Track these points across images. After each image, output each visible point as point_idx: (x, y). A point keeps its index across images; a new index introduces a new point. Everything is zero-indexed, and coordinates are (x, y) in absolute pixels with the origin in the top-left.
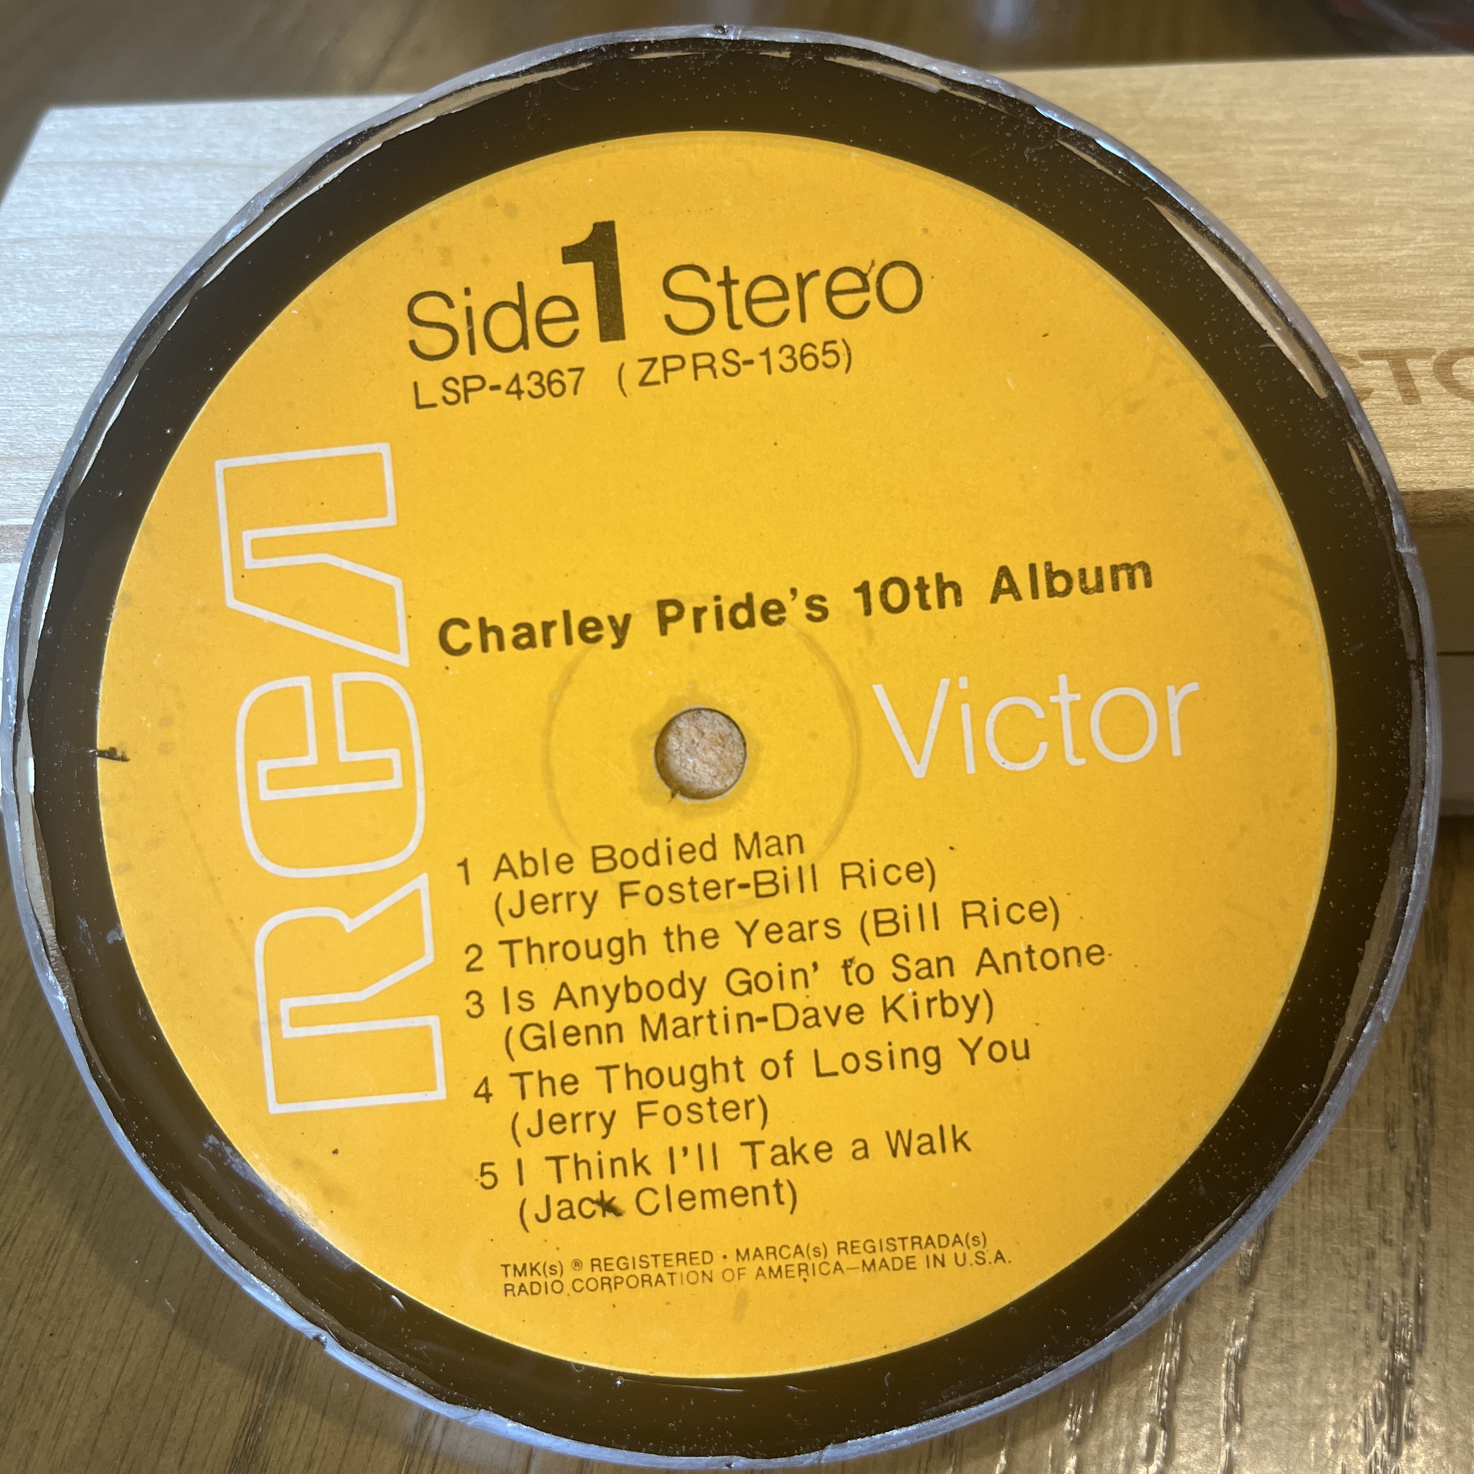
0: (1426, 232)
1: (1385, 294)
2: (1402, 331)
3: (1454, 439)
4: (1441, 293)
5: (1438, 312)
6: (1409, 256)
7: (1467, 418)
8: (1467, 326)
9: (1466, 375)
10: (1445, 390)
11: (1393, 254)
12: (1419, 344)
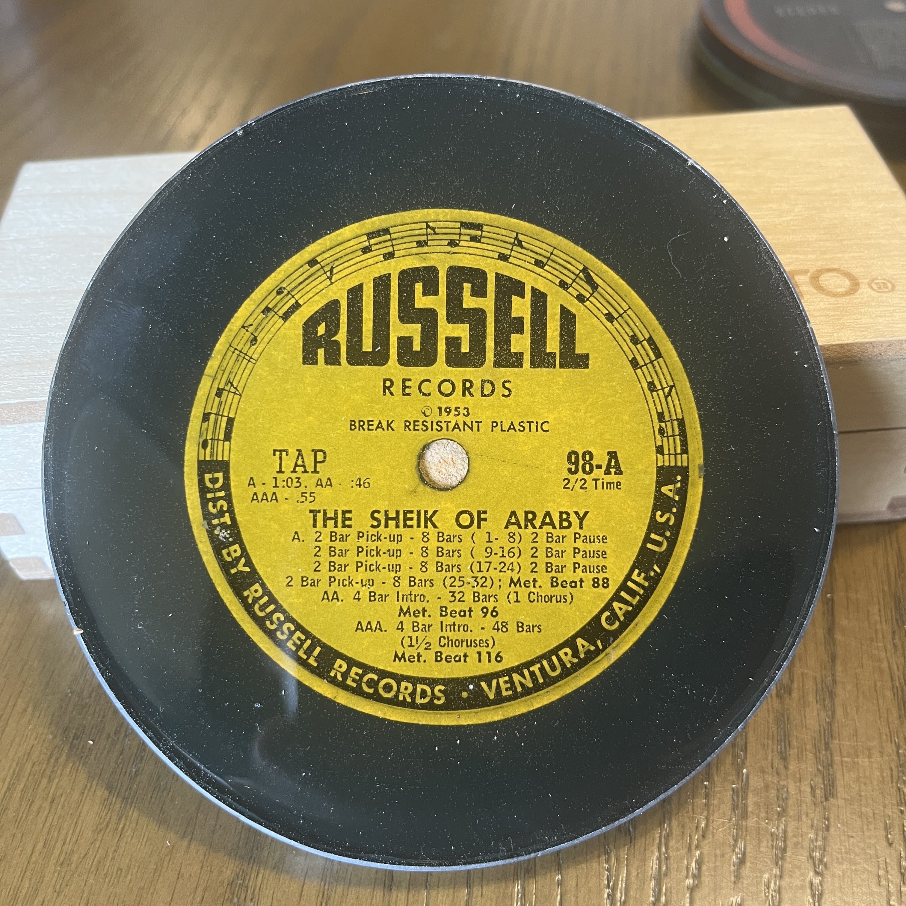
0: (800, 206)
1: (781, 241)
2: (791, 260)
3: (822, 318)
4: (810, 239)
5: (809, 249)
6: (791, 220)
7: (829, 306)
8: (825, 256)
9: (826, 283)
10: (816, 292)
11: (784, 219)
12: (801, 267)
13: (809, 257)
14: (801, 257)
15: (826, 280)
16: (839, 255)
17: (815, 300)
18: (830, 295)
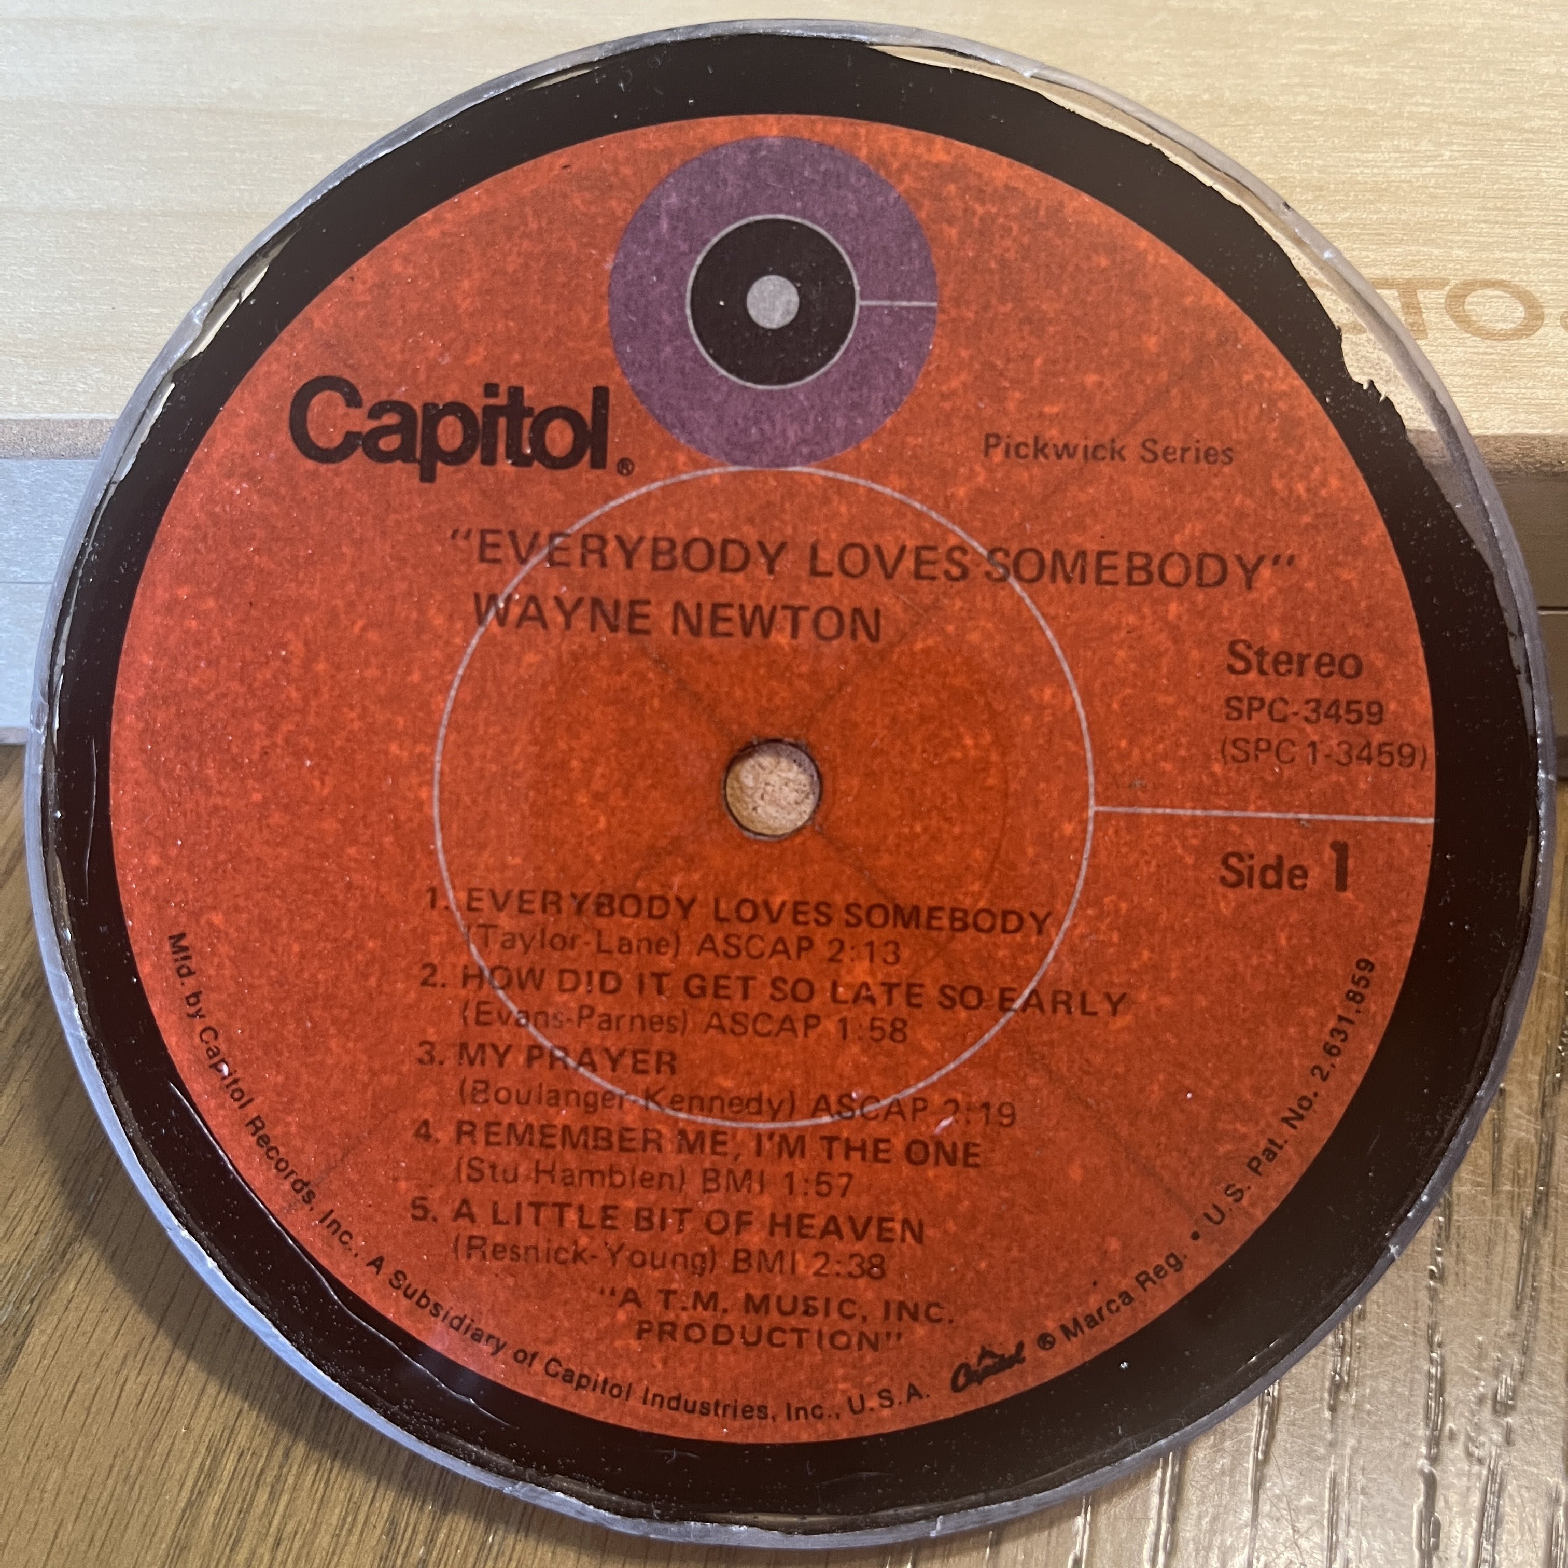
13: (1456, 252)
14: (1436, 252)
15: (1478, 303)
16: (1514, 255)
17: (1449, 342)
18: (1479, 335)
